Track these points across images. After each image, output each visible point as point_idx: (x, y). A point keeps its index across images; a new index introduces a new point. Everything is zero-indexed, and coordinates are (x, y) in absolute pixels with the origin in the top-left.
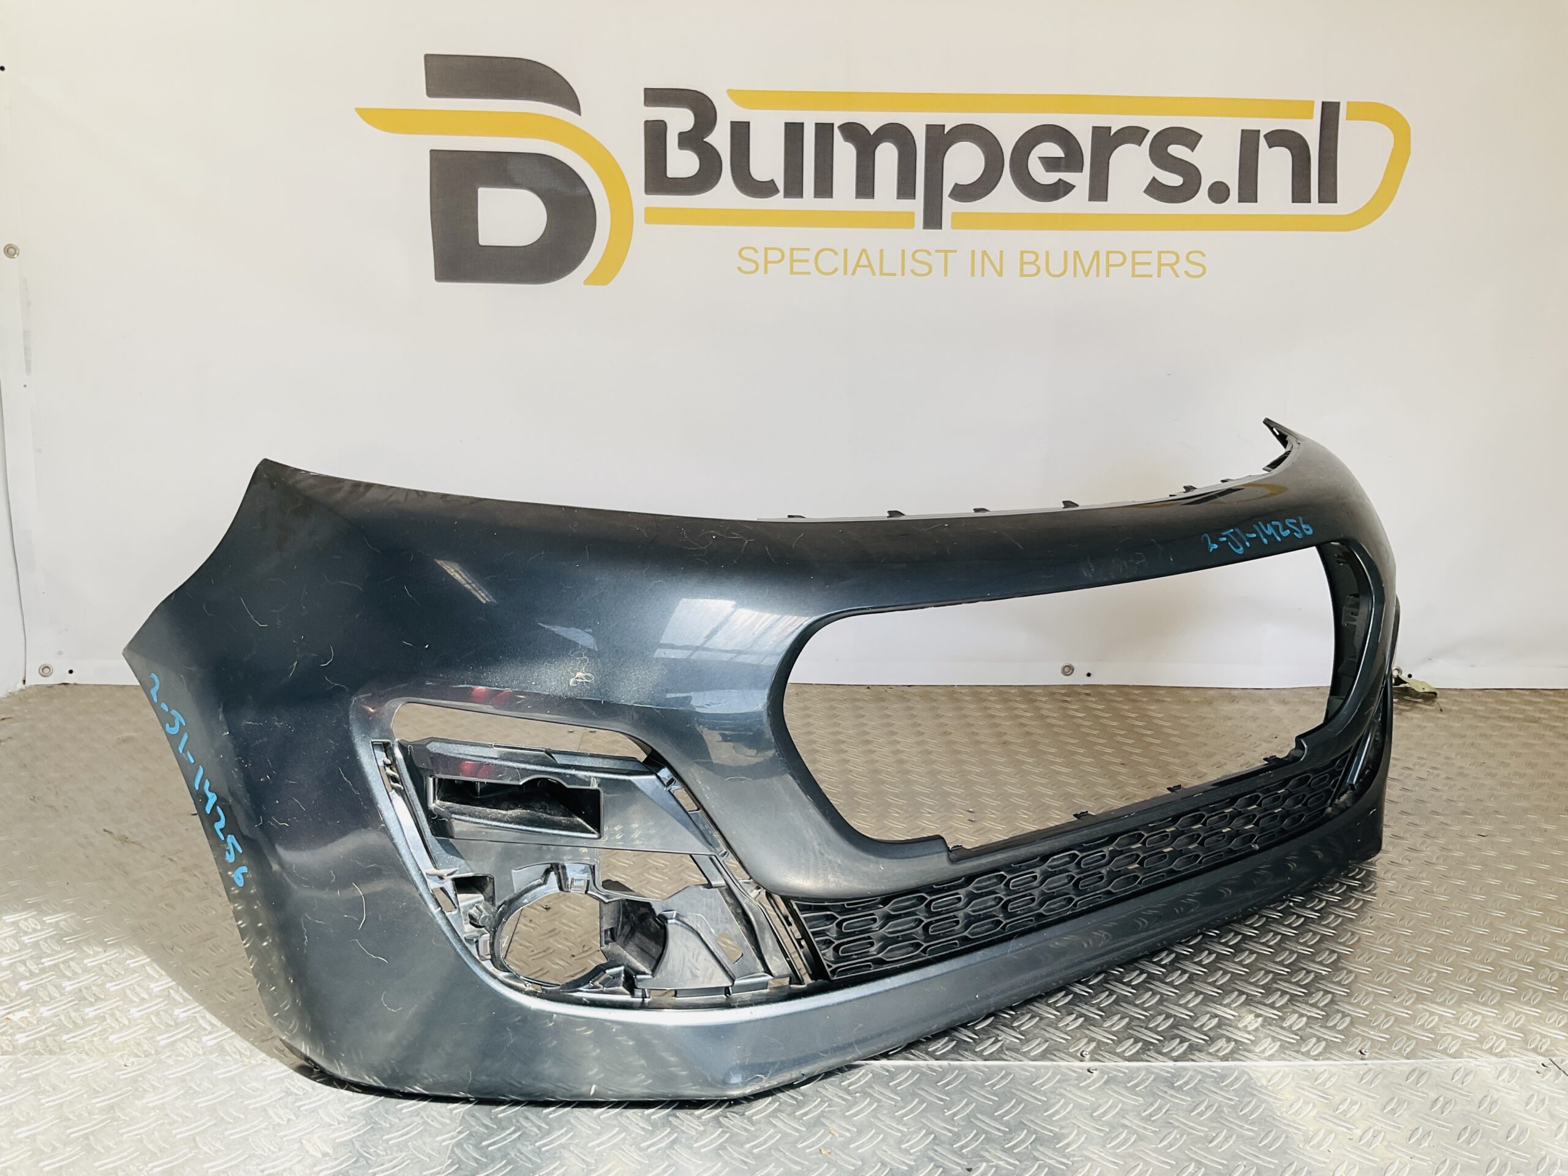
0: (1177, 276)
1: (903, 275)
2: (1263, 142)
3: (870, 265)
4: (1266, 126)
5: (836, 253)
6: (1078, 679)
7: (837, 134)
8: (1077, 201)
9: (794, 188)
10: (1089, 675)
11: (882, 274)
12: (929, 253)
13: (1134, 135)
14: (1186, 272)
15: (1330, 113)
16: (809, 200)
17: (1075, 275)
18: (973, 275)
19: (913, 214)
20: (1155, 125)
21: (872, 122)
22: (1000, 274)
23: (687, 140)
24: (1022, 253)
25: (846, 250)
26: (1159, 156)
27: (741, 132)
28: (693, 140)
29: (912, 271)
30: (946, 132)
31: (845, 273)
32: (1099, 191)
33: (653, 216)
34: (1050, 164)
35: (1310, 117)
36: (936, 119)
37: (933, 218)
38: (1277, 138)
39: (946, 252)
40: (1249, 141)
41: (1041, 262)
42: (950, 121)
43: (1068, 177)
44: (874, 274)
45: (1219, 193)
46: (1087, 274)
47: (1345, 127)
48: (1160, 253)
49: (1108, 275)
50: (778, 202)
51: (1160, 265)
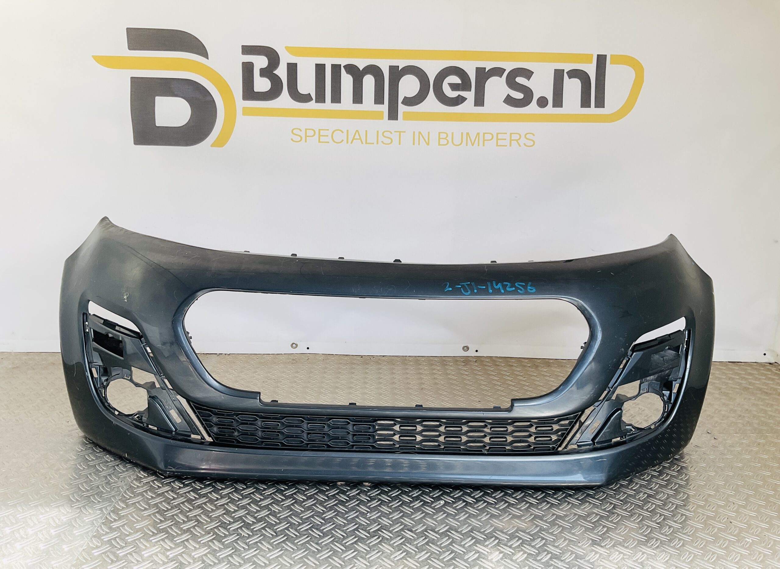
0: (520, 146)
1: (377, 143)
2: (566, 76)
3: (360, 139)
4: (567, 67)
5: (343, 132)
6: (471, 353)
7: (343, 70)
8: (468, 106)
9: (321, 98)
10: (477, 351)
11: (366, 143)
12: (391, 133)
13: (498, 72)
14: (524, 144)
15: (601, 60)
16: (328, 105)
17: (467, 145)
18: (414, 144)
19: (383, 112)
20: (509, 67)
21: (361, 64)
22: (428, 144)
23: (264, 73)
24: (439, 133)
25: (348, 131)
26: (511, 83)
27: (292, 68)
28: (267, 72)
29: (382, 142)
30: (400, 69)
31: (347, 143)
32: (479, 101)
33: (247, 112)
34: (454, 87)
35: (591, 63)
36: (394, 63)
37: (393, 114)
38: (573, 74)
39: (400, 132)
40: (559, 75)
41: (449, 138)
42: (402, 64)
43: (463, 94)
44: (362, 143)
45: (542, 102)
46: (473, 145)
47: (610, 68)
48: (511, 134)
49: (484, 145)
50: (312, 105)
51: (511, 140)
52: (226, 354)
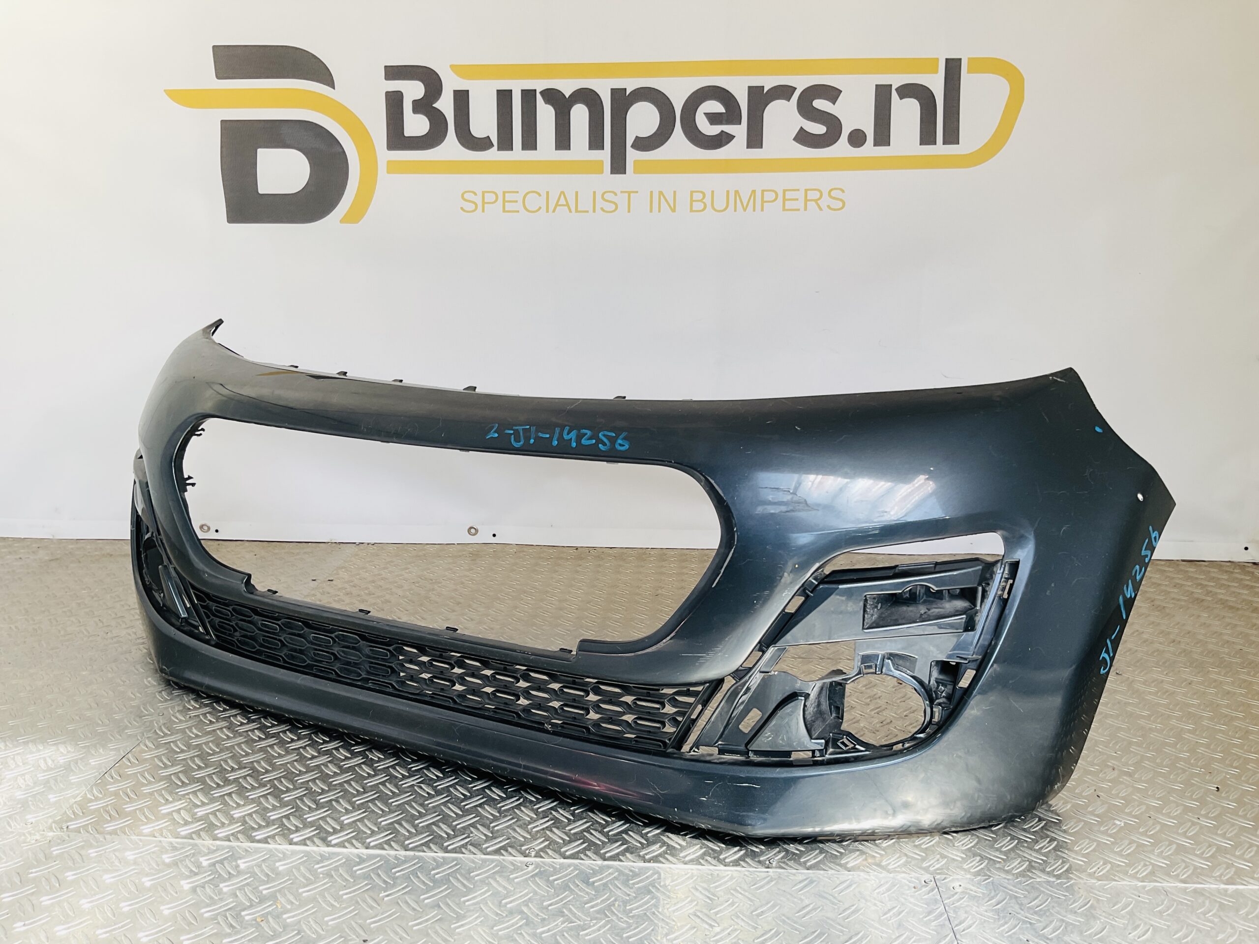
0: (821, 209)
1: (594, 211)
2: (894, 95)
3: (567, 205)
4: (896, 81)
5: (540, 195)
7: (539, 98)
8: (737, 148)
9: (506, 143)
11: (577, 211)
12: (616, 194)
13: (784, 92)
14: (828, 206)
15: (953, 68)
16: (518, 153)
17: (735, 211)
18: (651, 211)
19: (602, 162)
20: (801, 83)
21: (567, 88)
22: (674, 210)
23: (420, 106)
24: (692, 192)
25: (548, 193)
26: (806, 109)
27: (462, 98)
28: (424, 106)
29: (602, 209)
30: (627, 94)
31: (547, 211)
32: (755, 139)
33: (394, 168)
34: (714, 118)
35: (936, 72)
36: (619, 84)
37: (618, 165)
38: (906, 91)
39: (629, 193)
40: (883, 94)
41: (708, 200)
42: (630, 85)
43: (728, 129)
44: (570, 211)
45: (857, 139)
46: (745, 210)
47: (967, 80)
48: (806, 190)
49: (762, 210)
50: (493, 154)
51: (806, 200)
52: (368, 544)
